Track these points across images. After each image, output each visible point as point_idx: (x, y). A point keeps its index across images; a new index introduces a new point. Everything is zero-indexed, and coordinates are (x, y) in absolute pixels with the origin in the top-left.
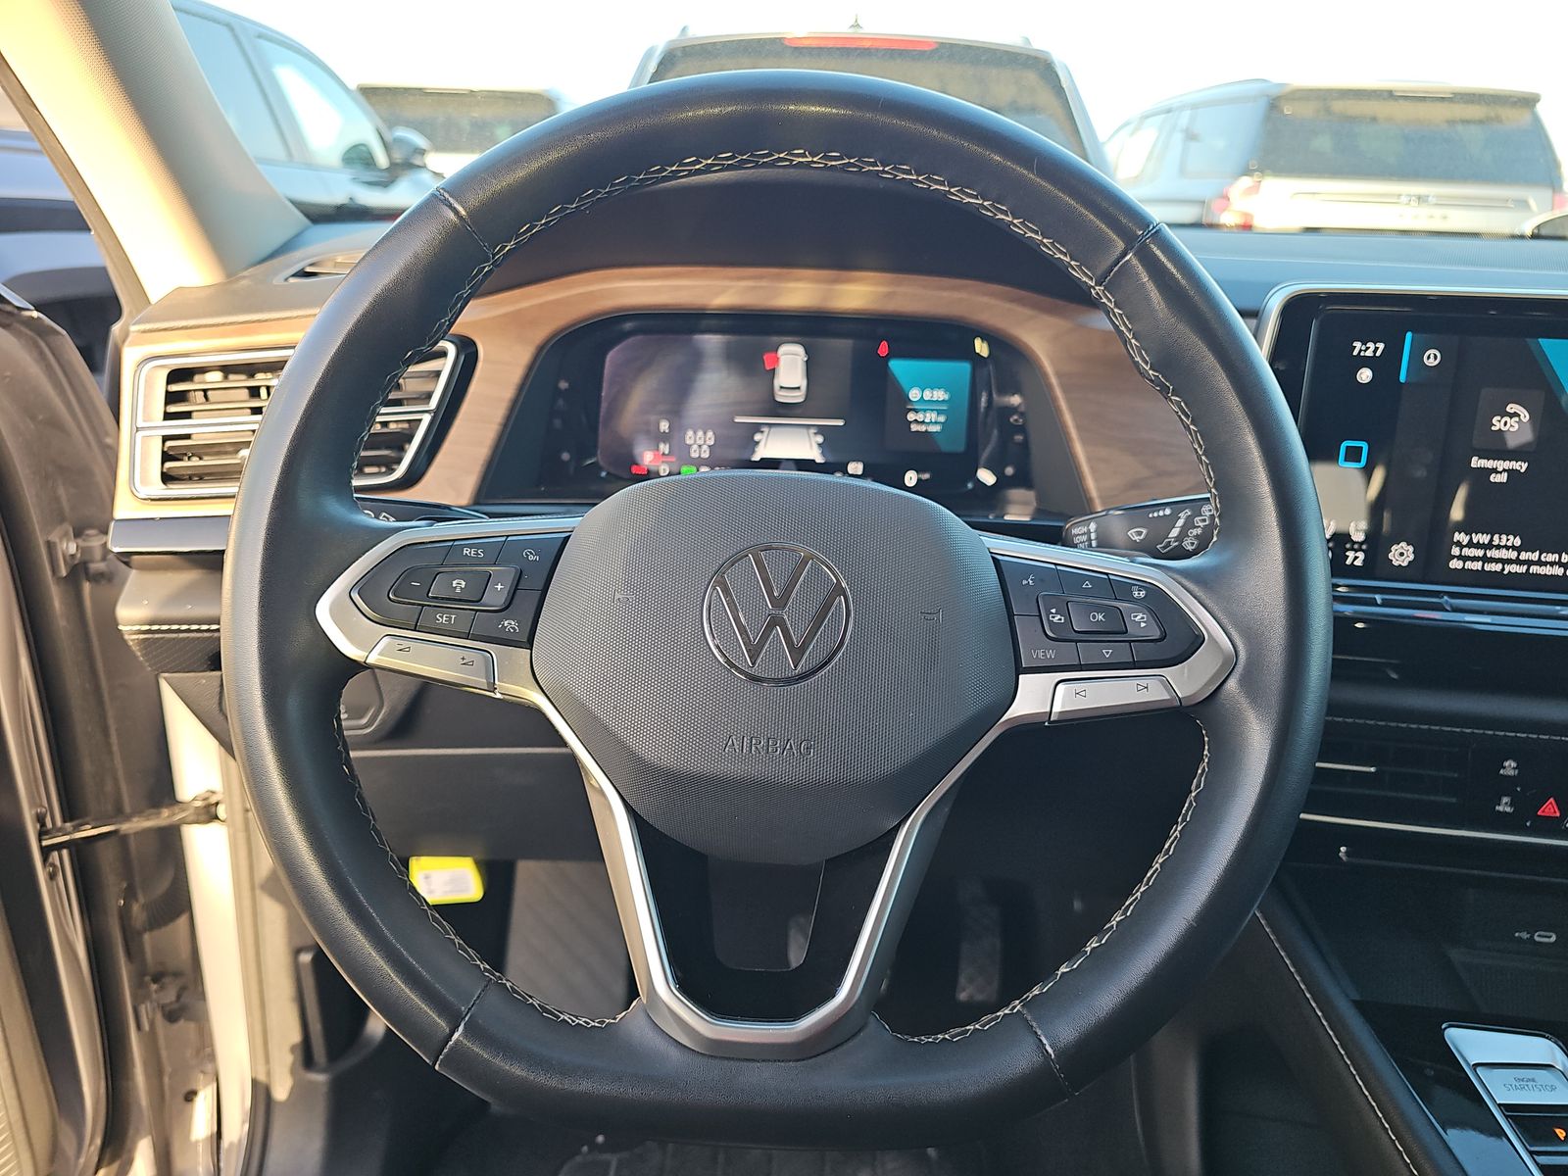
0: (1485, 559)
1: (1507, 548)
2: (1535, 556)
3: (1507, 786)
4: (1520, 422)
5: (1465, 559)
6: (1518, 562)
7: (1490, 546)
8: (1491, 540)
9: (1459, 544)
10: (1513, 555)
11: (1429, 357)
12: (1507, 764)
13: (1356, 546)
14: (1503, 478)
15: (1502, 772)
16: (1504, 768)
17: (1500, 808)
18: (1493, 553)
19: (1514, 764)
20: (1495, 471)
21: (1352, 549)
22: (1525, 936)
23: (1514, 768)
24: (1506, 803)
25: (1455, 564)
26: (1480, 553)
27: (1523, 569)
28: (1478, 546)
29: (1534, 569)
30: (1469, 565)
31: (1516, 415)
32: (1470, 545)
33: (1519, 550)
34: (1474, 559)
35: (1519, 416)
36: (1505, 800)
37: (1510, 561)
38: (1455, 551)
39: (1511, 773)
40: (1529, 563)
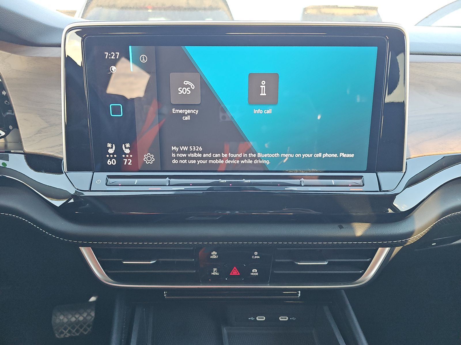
0: (187, 158)
1: (197, 152)
2: (209, 155)
3: (214, 263)
4: (191, 90)
5: (178, 159)
6: (202, 158)
7: (188, 152)
8: (189, 149)
9: (174, 152)
10: (200, 155)
11: (142, 59)
12: (213, 253)
13: (127, 156)
14: (188, 118)
15: (211, 257)
16: (212, 255)
17: (214, 274)
18: (190, 155)
19: (215, 253)
20: (184, 114)
21: (126, 158)
22: (252, 319)
23: (216, 255)
24: (215, 271)
25: (175, 161)
26: (185, 155)
27: (206, 162)
28: (183, 152)
29: (210, 161)
30: (182, 161)
31: (188, 86)
32: (180, 152)
33: (202, 153)
34: (183, 158)
35: (190, 86)
36: (215, 269)
37: (199, 159)
38: (174, 155)
39: (215, 257)
40: (207, 158)
